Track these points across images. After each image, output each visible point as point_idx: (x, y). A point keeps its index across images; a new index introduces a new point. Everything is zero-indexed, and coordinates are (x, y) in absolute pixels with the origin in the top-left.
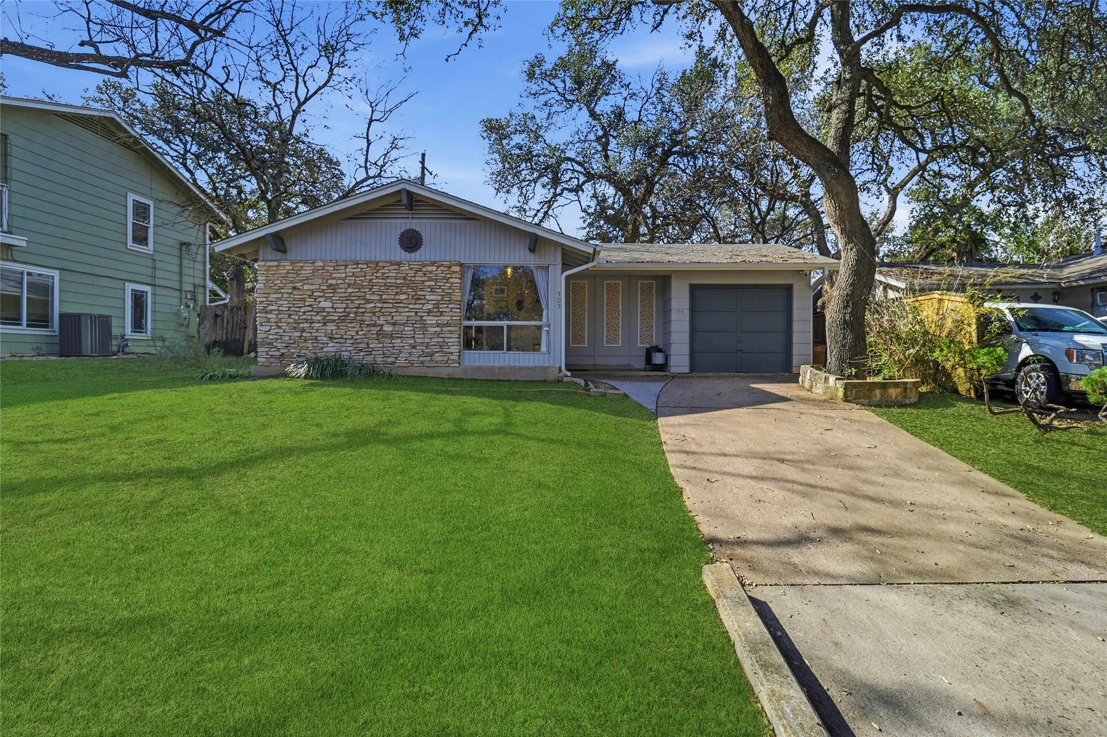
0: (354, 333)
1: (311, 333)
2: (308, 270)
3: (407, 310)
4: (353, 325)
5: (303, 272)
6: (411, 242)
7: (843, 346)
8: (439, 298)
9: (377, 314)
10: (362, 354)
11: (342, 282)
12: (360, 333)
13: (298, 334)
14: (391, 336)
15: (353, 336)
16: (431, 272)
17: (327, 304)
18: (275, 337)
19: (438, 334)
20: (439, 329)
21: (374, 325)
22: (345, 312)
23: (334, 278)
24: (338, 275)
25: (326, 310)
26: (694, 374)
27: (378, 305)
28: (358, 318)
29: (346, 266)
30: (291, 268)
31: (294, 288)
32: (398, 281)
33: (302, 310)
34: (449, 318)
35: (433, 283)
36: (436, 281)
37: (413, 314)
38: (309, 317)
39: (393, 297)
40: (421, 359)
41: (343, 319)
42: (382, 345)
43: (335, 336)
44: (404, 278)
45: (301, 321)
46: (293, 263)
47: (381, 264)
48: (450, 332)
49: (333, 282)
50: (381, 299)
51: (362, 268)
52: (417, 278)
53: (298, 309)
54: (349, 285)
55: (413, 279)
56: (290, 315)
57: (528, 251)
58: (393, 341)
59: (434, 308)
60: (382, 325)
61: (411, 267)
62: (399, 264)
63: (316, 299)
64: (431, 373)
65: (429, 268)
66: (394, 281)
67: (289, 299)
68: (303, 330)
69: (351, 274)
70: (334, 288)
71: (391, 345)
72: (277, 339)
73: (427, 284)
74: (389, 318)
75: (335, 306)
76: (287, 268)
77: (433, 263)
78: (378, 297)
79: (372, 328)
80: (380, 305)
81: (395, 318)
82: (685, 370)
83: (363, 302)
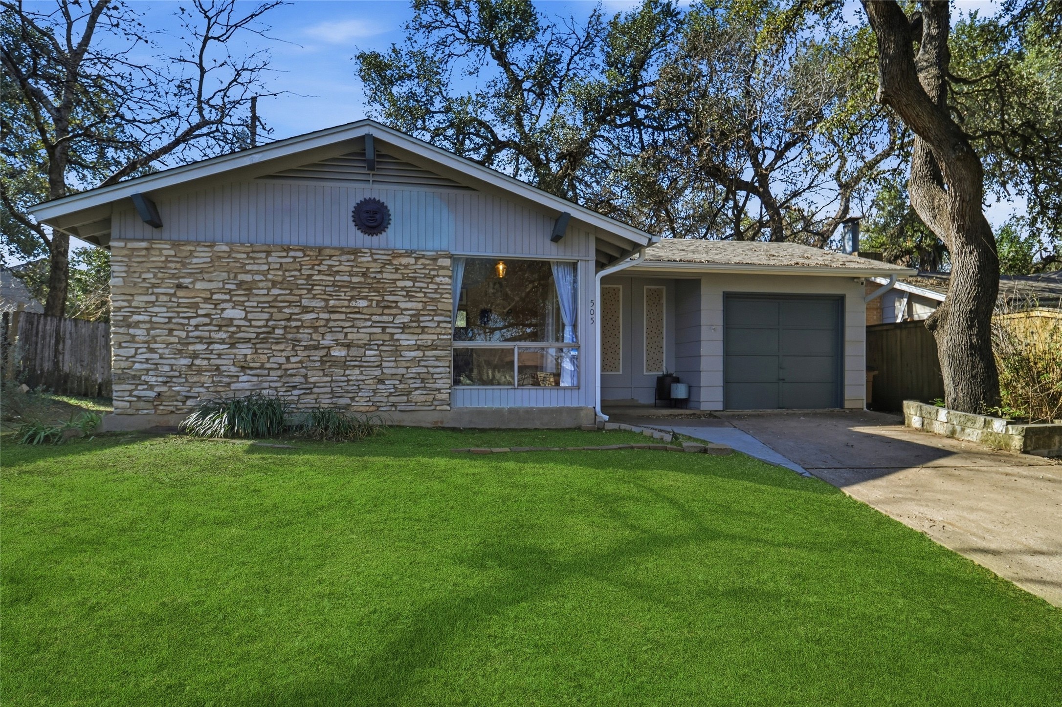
0: (283, 360)
1: (209, 359)
2: (202, 257)
3: (369, 323)
4: (282, 347)
5: (195, 261)
7: (974, 377)
8: (420, 306)
9: (321, 330)
10: (296, 392)
11: (261, 277)
12: (293, 360)
13: (187, 361)
14: (344, 364)
15: (281, 364)
16: (406, 266)
17: (236, 314)
18: (145, 366)
19: (416, 361)
20: (420, 354)
21: (316, 348)
22: (266, 326)
23: (248, 272)
24: (255, 267)
25: (236, 323)
26: (729, 413)
27: (322, 316)
28: (289, 336)
29: (268, 253)
30: (172, 253)
31: (179, 286)
32: (355, 279)
33: (193, 322)
34: (435, 337)
35: (410, 284)
36: (414, 280)
37: (379, 330)
38: (205, 334)
39: (346, 303)
40: (392, 399)
41: (264, 338)
42: (329, 379)
43: (251, 365)
44: (364, 275)
45: (191, 340)
46: (176, 244)
47: (327, 252)
48: (438, 358)
49: (248, 278)
50: (327, 306)
51: (295, 258)
52: (385, 275)
53: (186, 321)
54: (274, 284)
55: (379, 276)
56: (171, 331)
57: (548, 241)
58: (347, 372)
59: (411, 321)
60: (329, 348)
61: (375, 257)
62: (355, 252)
63: (216, 305)
64: (408, 420)
65: (404, 261)
66: (348, 279)
67: (170, 304)
68: (195, 356)
69: (278, 266)
70: (248, 288)
71: (346, 379)
72: (148, 370)
73: (400, 284)
74: (341, 336)
75: (250, 316)
76: (165, 252)
77: (409, 253)
78: (323, 304)
79: (312, 352)
80: (326, 316)
81: (350, 336)
82: (720, 407)
83: (297, 310)
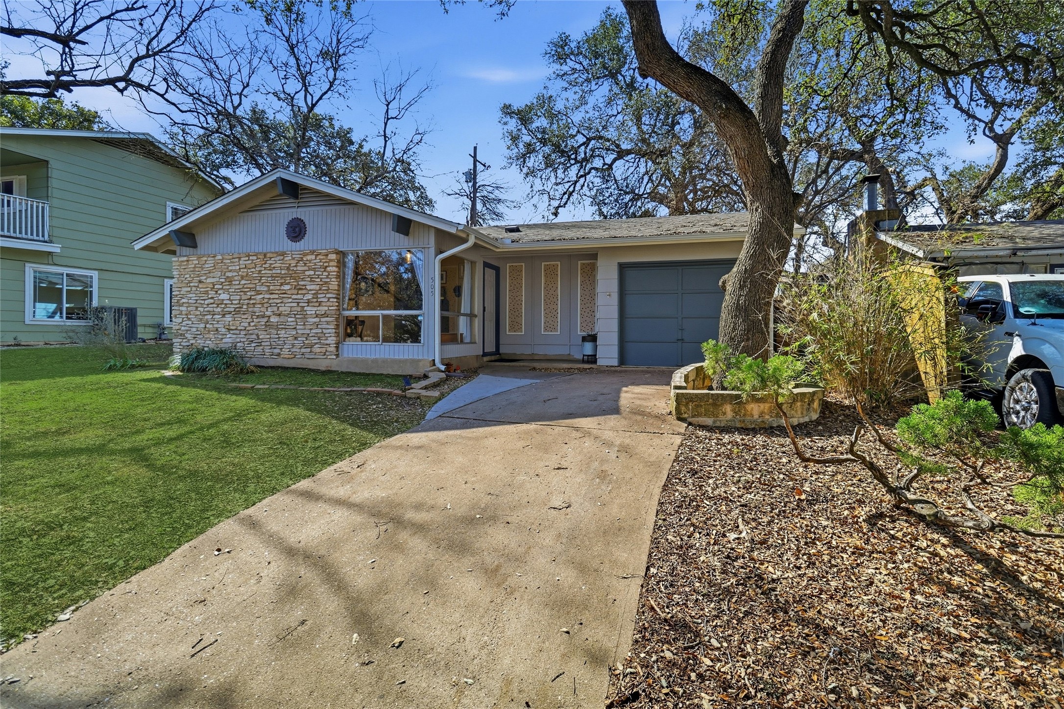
0: (246, 325)
1: (213, 324)
2: (210, 262)
3: (290, 300)
4: (245, 316)
5: (207, 266)
6: (296, 231)
8: (318, 288)
9: (266, 305)
10: (253, 345)
11: (236, 274)
12: (252, 324)
13: (203, 326)
14: (277, 327)
15: (246, 327)
16: (310, 261)
17: (224, 296)
19: (317, 325)
20: (317, 320)
21: (263, 316)
22: (239, 304)
23: (230, 271)
24: (234, 268)
25: (225, 302)
27: (267, 296)
28: (250, 310)
29: (239, 258)
30: (198, 262)
31: (200, 282)
32: (283, 272)
33: (206, 302)
34: (327, 308)
35: (312, 273)
36: (314, 270)
37: (295, 304)
38: (211, 309)
39: (278, 288)
40: (302, 350)
41: (237, 311)
42: (269, 336)
43: (232, 327)
44: (288, 268)
45: (205, 313)
46: (199, 257)
47: (268, 255)
48: (328, 323)
49: (229, 274)
50: (269, 290)
51: (253, 260)
52: (299, 268)
53: (203, 302)
54: (242, 277)
55: (295, 269)
56: (197, 307)
58: (279, 332)
59: (313, 298)
60: (269, 317)
61: (294, 256)
62: (283, 254)
63: (216, 292)
64: (311, 365)
65: (309, 257)
66: (279, 271)
67: (196, 292)
68: (207, 322)
69: (244, 266)
70: (230, 280)
71: (278, 336)
73: (307, 273)
74: (275, 309)
75: (231, 298)
76: (195, 262)
77: (312, 252)
78: (266, 289)
79: (261, 320)
81: (281, 309)
82: (615, 363)
83: (253, 293)
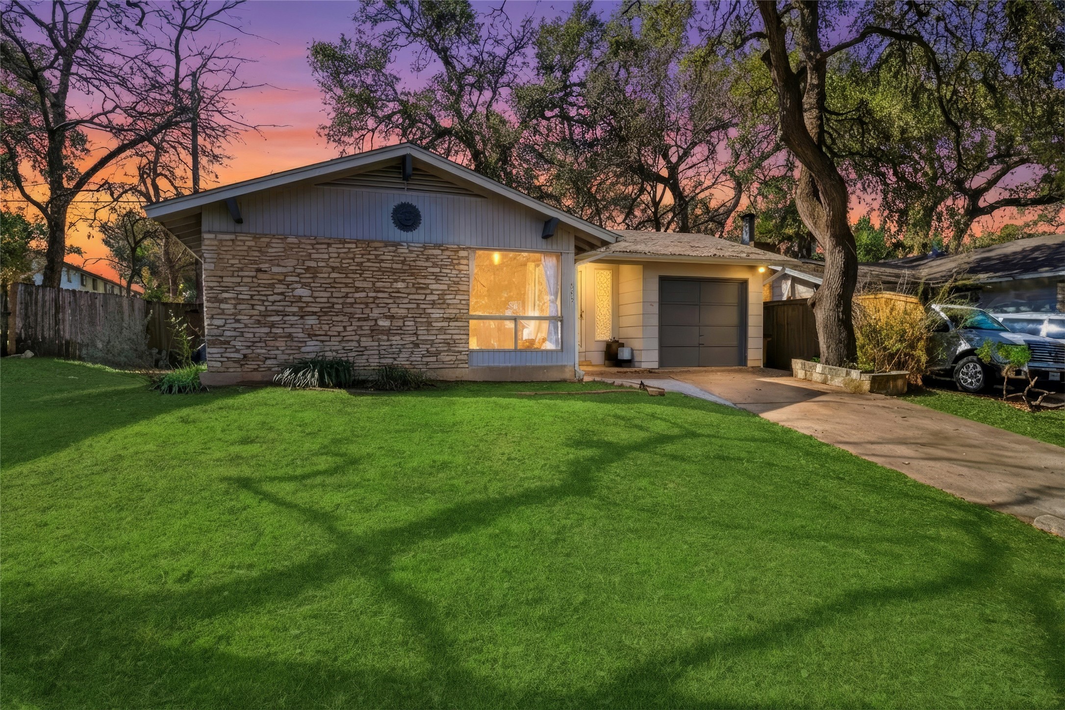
0: (341, 329)
1: (283, 328)
2: (277, 246)
3: (407, 301)
4: (340, 319)
5: (270, 250)
7: (840, 342)
8: (445, 287)
9: (370, 306)
10: (352, 354)
11: (323, 264)
12: (349, 329)
13: (267, 330)
14: (388, 332)
15: (339, 332)
16: (435, 257)
17: (304, 292)
18: (234, 334)
19: (443, 330)
20: (446, 324)
21: (366, 319)
22: (328, 302)
23: (313, 260)
24: (319, 256)
25: (304, 299)
26: (663, 370)
27: (371, 294)
28: (346, 310)
29: (329, 245)
30: (253, 243)
31: (259, 270)
32: (395, 266)
33: (271, 298)
34: (458, 311)
35: (438, 270)
36: (441, 267)
37: (414, 306)
38: (281, 308)
39: (389, 285)
40: (425, 359)
41: (326, 311)
42: (377, 344)
43: (318, 333)
44: (403, 262)
45: (269, 313)
46: (256, 237)
47: (374, 244)
49: (313, 264)
50: (374, 287)
51: (349, 248)
52: (419, 263)
53: (264, 298)
54: (334, 269)
55: (412, 263)
56: (253, 306)
57: (540, 239)
58: (391, 338)
59: (439, 299)
60: (376, 320)
61: (411, 248)
62: (395, 245)
63: (288, 285)
65: (433, 252)
66: (389, 265)
67: (252, 285)
68: (272, 325)
69: (336, 255)
70: (314, 272)
71: (388, 343)
72: (236, 337)
73: (431, 270)
74: (386, 310)
75: (316, 294)
76: (247, 243)
77: (437, 246)
78: (371, 285)
79: (365, 323)
80: (374, 294)
81: (392, 311)
82: (655, 365)
83: (353, 290)
